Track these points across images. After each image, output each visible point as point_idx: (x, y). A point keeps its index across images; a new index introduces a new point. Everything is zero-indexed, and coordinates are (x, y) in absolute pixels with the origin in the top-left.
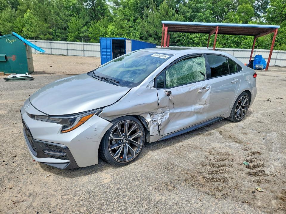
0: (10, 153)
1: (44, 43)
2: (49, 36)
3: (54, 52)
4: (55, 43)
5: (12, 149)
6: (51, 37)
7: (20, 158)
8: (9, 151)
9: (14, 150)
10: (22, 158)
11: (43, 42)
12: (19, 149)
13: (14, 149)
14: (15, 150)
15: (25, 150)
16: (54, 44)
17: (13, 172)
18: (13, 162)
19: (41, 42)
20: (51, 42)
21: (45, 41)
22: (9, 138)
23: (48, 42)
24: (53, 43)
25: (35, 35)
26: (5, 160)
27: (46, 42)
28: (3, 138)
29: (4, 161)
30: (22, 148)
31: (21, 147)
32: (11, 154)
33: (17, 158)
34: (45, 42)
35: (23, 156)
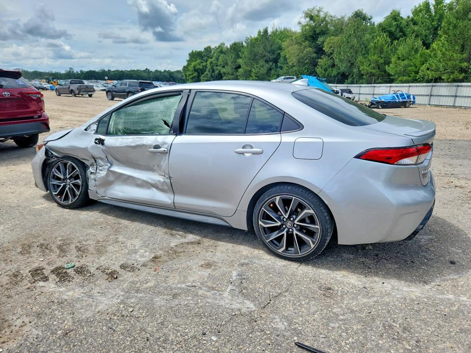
1: (446, 88)
2: (457, 75)
3: (459, 102)
4: (465, 86)
6: (461, 77)
11: (445, 86)
16: (463, 88)
19: (443, 86)
20: (458, 86)
21: (449, 84)
23: (453, 86)
24: (462, 86)
25: (434, 75)
27: (450, 86)
34: (448, 86)
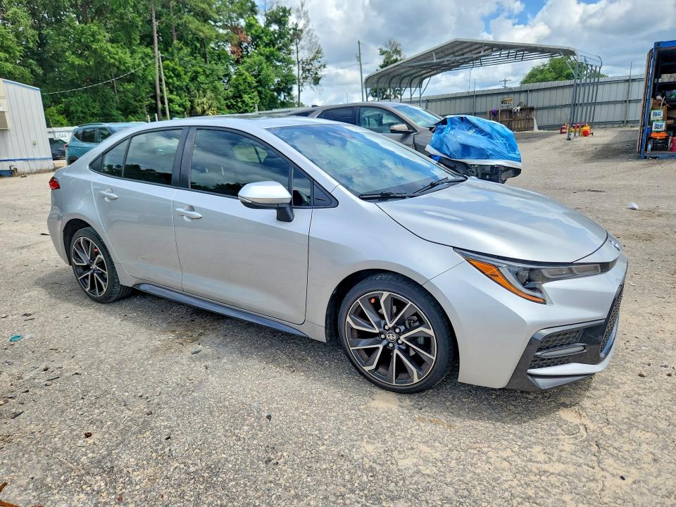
0: (652, 390)
5: (643, 398)
7: (632, 366)
8: (653, 396)
9: (641, 392)
10: (628, 365)
12: (627, 388)
13: (639, 394)
14: (636, 389)
15: (613, 377)
17: (655, 348)
18: (649, 365)
22: (644, 446)
26: (666, 377)
28: (665, 457)
29: (669, 375)
30: (618, 388)
31: (618, 391)
32: (652, 385)
33: (639, 369)
35: (625, 369)
